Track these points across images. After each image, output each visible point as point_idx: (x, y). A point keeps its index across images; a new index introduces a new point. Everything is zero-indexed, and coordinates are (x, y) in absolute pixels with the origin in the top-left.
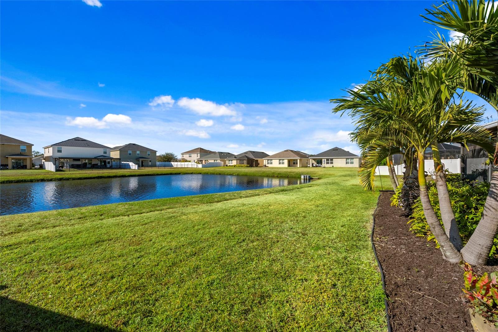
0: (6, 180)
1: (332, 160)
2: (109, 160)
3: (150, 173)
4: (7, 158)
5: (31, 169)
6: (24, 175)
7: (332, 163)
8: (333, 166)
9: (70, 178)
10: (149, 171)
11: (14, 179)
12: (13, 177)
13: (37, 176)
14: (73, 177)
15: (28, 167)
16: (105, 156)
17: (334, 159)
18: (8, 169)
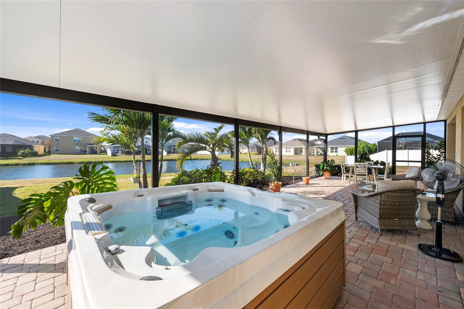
0: (81, 161)
1: (336, 148)
2: (149, 148)
3: (173, 159)
4: (86, 146)
5: (100, 154)
6: (92, 159)
7: (336, 152)
8: (337, 155)
9: (118, 161)
10: (174, 157)
11: (86, 161)
12: (85, 160)
13: (99, 159)
14: (120, 160)
15: (98, 153)
16: (147, 145)
17: (338, 148)
18: (86, 154)
